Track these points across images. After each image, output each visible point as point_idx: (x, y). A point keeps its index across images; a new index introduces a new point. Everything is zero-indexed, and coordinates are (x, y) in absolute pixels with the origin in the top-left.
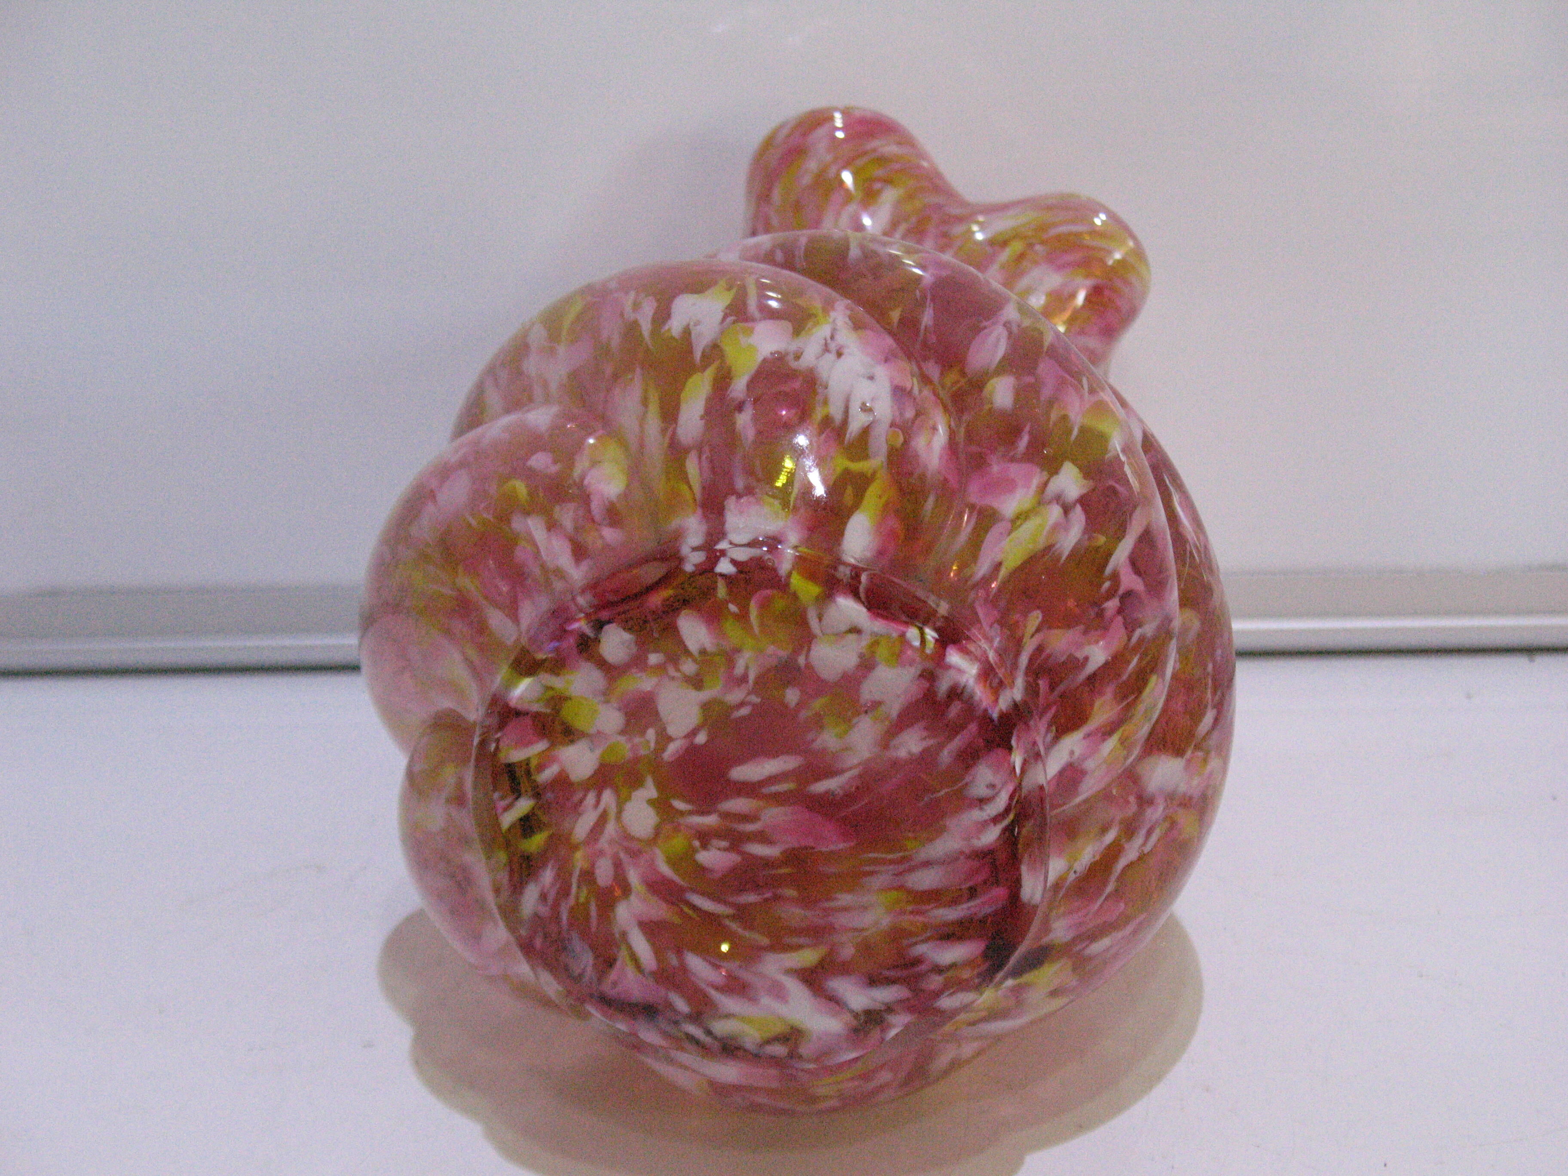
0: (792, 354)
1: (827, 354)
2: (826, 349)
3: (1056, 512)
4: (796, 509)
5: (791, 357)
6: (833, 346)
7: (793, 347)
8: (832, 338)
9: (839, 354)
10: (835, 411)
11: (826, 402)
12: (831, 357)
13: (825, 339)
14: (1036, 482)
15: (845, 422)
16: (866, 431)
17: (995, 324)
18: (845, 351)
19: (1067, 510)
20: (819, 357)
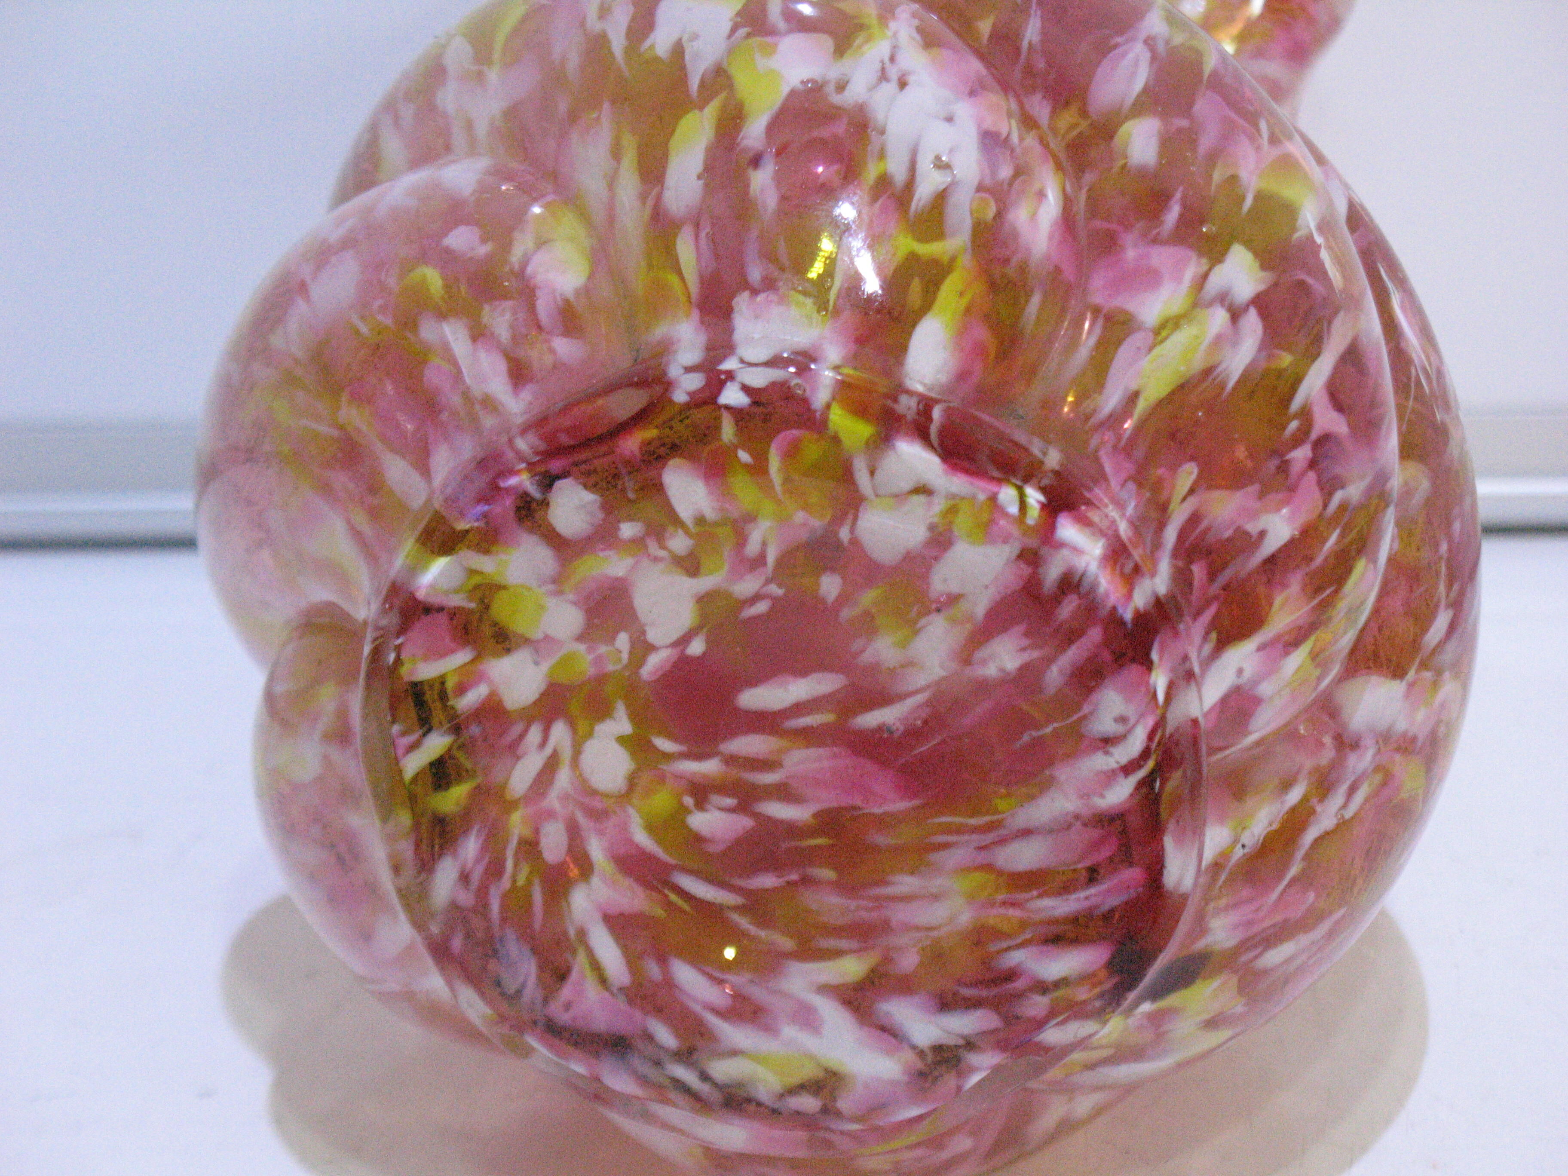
0: (832, 83)
1: (884, 85)
2: (883, 76)
3: (1219, 318)
4: (837, 312)
5: (830, 89)
6: (893, 73)
8: (892, 59)
9: (903, 84)
10: (896, 167)
11: (882, 155)
12: (889, 88)
13: (883, 62)
14: (1192, 270)
15: (910, 184)
16: (941, 198)
17: (1132, 40)
18: (911, 79)
19: (1236, 315)
20: (872, 88)
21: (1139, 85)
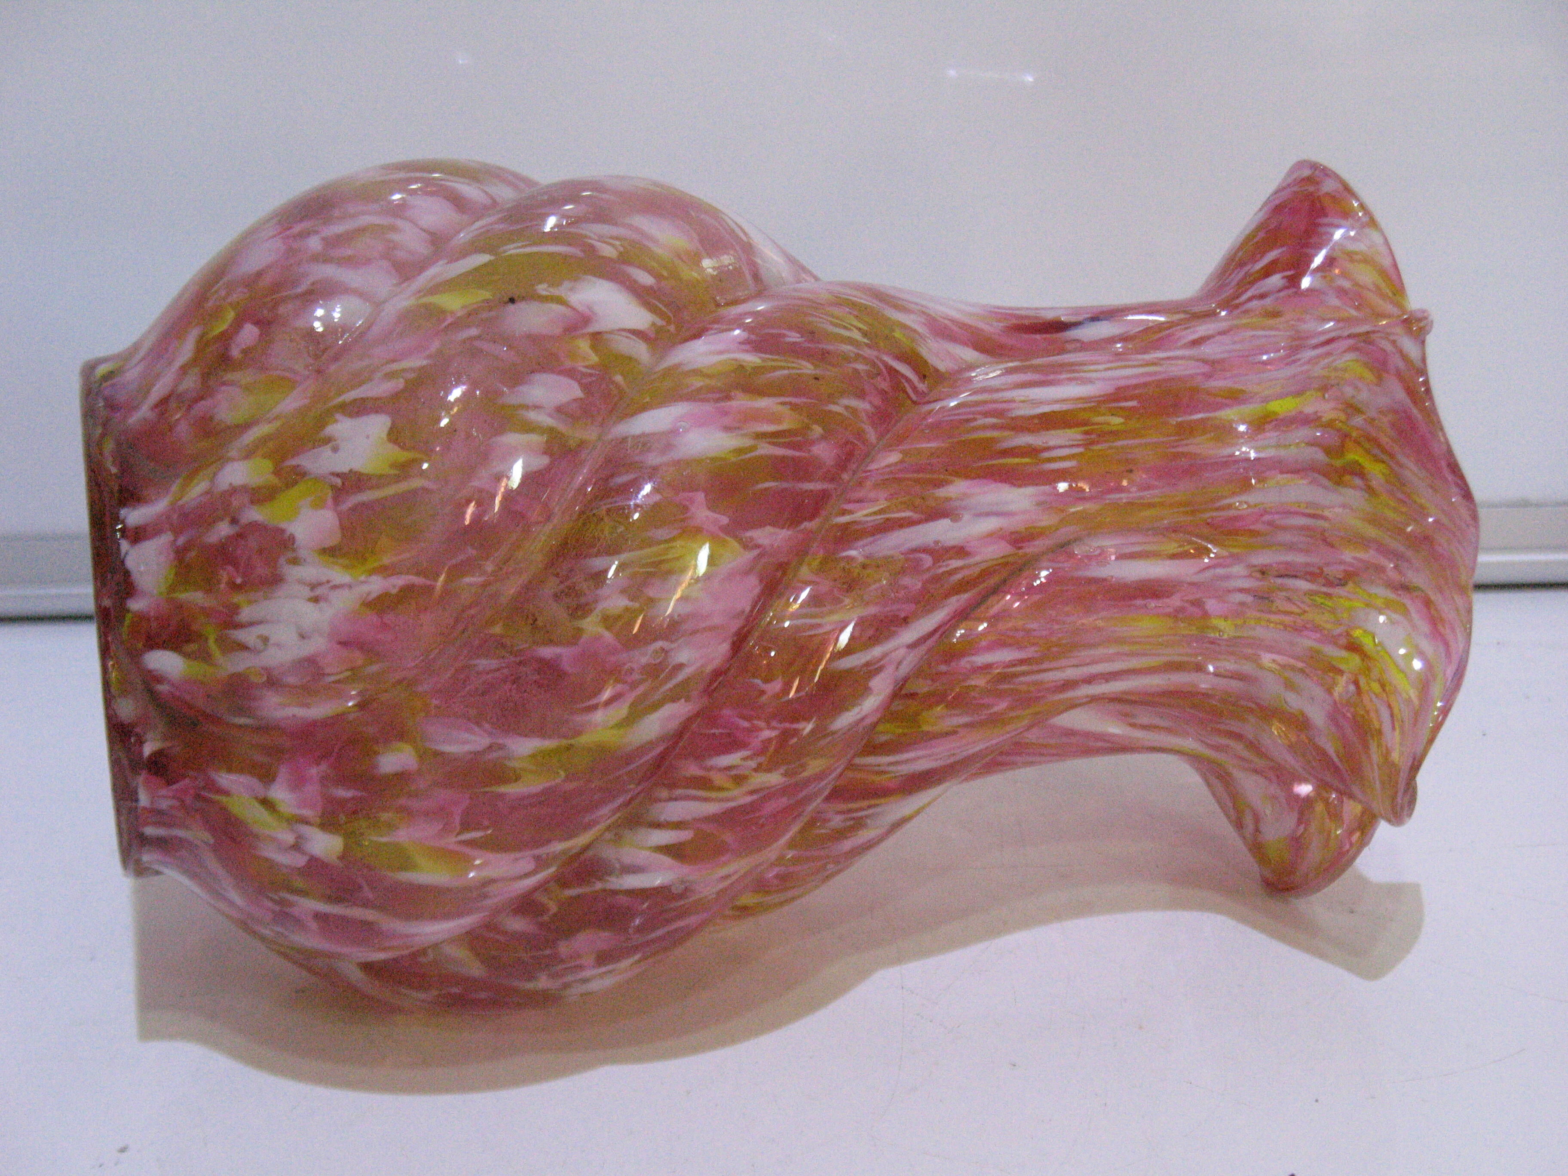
0: (294, 555)
1: (308, 589)
2: (313, 587)
3: (289, 838)
5: (290, 555)
6: (319, 591)
7: (303, 553)
8: (335, 587)
9: (316, 600)
10: (246, 614)
11: (250, 602)
12: (306, 592)
13: (328, 582)
14: (307, 813)
15: (240, 626)
16: (243, 647)
17: (490, 734)
18: (322, 604)
19: (296, 847)
20: (301, 582)
21: (447, 748)
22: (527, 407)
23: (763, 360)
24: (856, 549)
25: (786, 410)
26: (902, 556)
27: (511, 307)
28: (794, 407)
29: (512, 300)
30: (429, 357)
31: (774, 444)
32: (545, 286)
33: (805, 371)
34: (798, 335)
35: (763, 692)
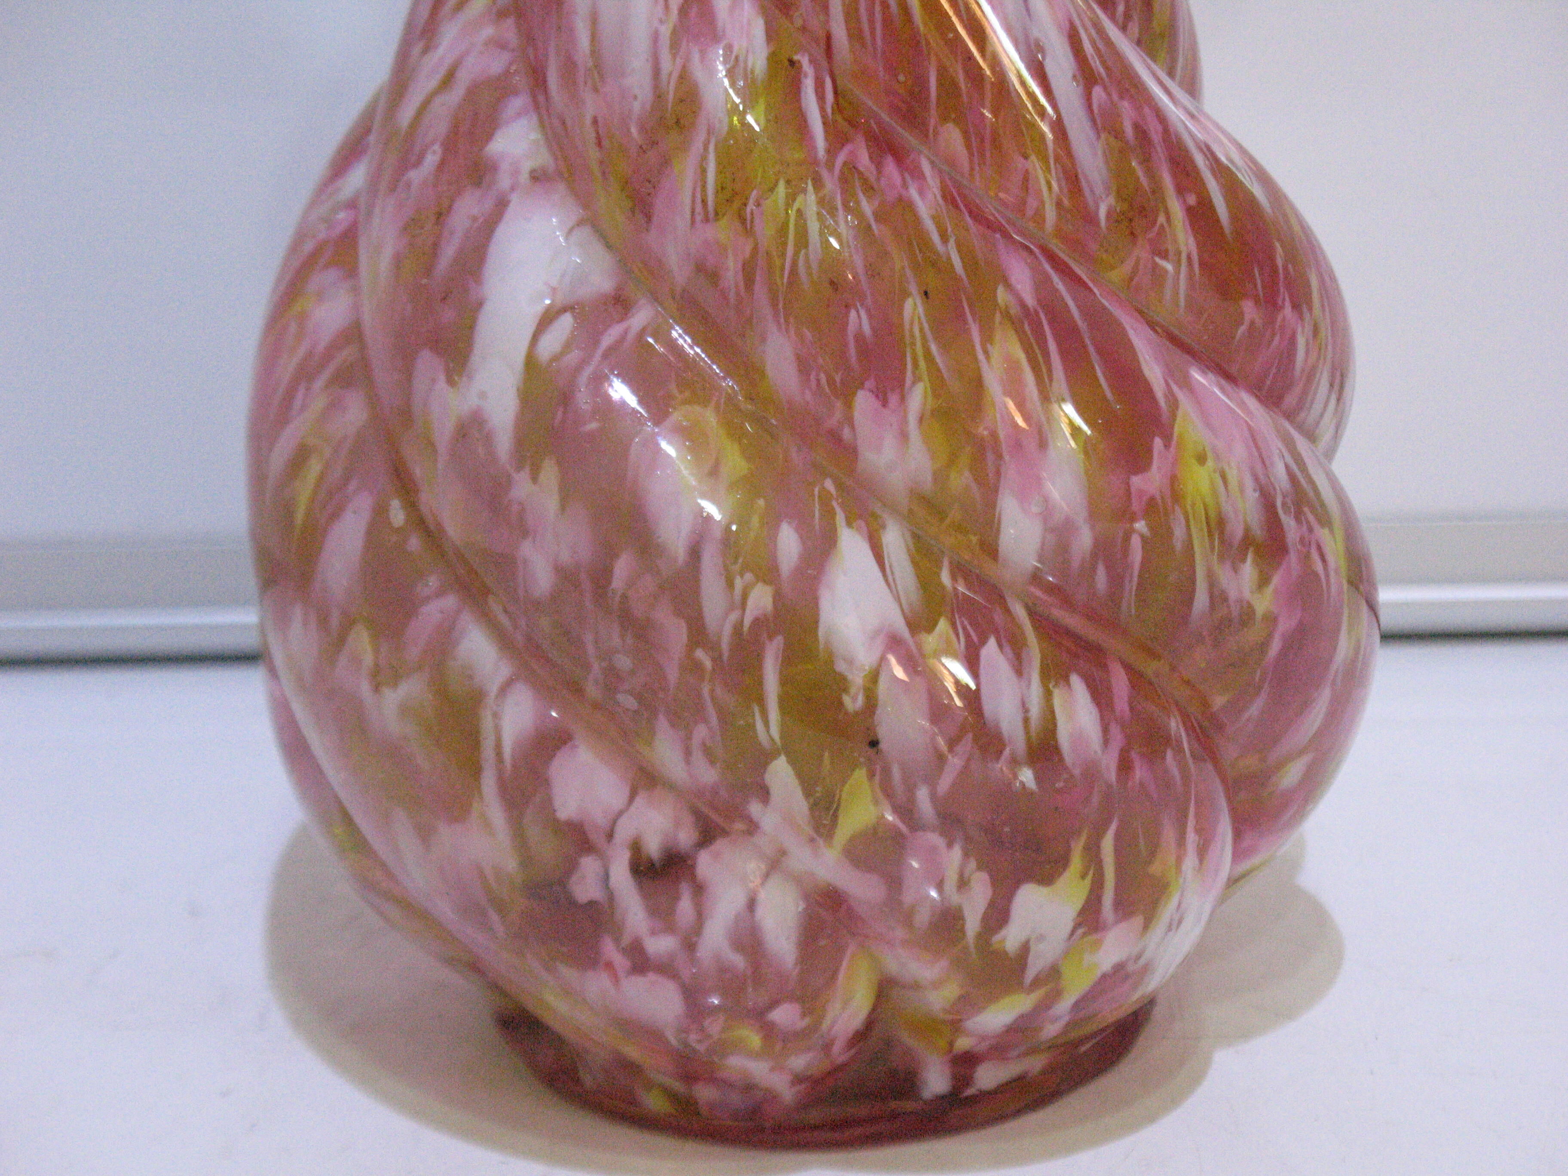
22: (1026, 721)
23: (917, 379)
24: (1098, 208)
25: (996, 352)
26: (1103, 136)
27: (883, 746)
28: (987, 338)
29: (874, 744)
30: (950, 845)
31: (1051, 379)
32: (847, 700)
33: (920, 310)
34: (853, 314)
35: (1252, 323)
